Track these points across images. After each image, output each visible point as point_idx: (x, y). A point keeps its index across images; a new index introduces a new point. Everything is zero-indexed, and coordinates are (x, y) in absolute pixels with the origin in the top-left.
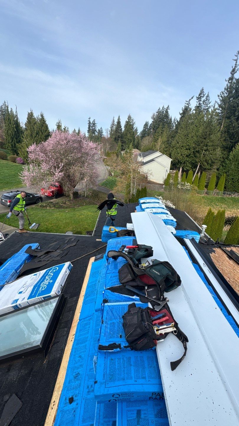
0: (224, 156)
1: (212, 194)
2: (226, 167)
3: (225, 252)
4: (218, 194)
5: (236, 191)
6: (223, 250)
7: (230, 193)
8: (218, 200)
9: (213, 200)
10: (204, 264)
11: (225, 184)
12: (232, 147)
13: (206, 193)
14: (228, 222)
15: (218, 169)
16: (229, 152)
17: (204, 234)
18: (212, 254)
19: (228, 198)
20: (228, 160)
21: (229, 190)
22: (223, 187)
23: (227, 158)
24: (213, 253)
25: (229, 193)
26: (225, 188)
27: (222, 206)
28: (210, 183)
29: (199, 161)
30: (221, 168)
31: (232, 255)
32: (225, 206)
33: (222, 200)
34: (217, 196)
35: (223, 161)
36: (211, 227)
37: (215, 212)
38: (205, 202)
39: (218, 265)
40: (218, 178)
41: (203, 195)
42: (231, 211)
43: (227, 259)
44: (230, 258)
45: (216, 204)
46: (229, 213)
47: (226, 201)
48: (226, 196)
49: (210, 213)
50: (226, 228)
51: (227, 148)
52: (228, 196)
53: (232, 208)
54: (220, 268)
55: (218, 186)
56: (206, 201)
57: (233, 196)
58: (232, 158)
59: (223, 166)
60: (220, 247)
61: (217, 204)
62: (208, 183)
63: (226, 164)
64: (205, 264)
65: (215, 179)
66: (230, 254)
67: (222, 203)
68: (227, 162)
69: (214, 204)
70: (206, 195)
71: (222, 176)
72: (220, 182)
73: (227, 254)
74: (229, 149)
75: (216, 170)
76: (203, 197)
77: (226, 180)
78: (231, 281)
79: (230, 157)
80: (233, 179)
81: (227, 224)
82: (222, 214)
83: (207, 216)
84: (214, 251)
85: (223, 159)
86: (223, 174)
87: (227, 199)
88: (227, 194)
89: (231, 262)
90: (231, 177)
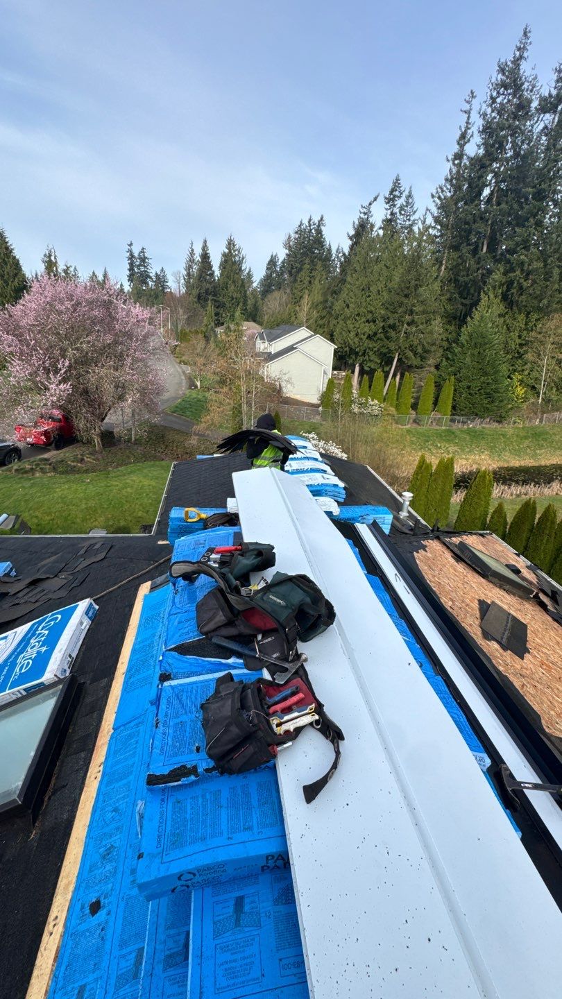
0: (450, 336)
1: (427, 423)
2: (454, 360)
3: (448, 548)
4: (439, 422)
5: (476, 415)
6: (444, 544)
7: (465, 420)
8: (440, 436)
9: (429, 437)
10: (396, 575)
11: (454, 400)
12: (465, 316)
13: (415, 421)
14: (461, 484)
15: (437, 367)
16: (460, 327)
17: (409, 512)
18: (418, 552)
19: (461, 431)
20: (458, 344)
21: (462, 413)
22: (450, 408)
23: (456, 341)
24: (421, 551)
25: (462, 419)
26: (454, 408)
27: (450, 449)
28: (421, 398)
29: (397, 347)
30: (444, 363)
31: (462, 552)
32: (456, 448)
33: (449, 436)
34: (438, 427)
35: (447, 348)
36: (426, 497)
37: (434, 461)
38: (412, 442)
39: (430, 576)
40: (439, 387)
41: (408, 427)
42: (467, 459)
43: (452, 561)
44: (458, 558)
45: (437, 446)
46: (464, 463)
47: (456, 437)
48: (456, 427)
49: (423, 466)
50: (457, 498)
51: (455, 318)
52: (460, 427)
53: (470, 452)
54: (434, 583)
55: (440, 402)
56: (414, 439)
57: (471, 426)
58: (466, 341)
59: (447, 359)
60: (438, 538)
61: (439, 445)
62: (417, 398)
63: (453, 353)
64: (398, 574)
65: (432, 389)
66: (458, 552)
67: (449, 441)
68: (456, 351)
69: (432, 445)
70: (414, 425)
71: (447, 381)
72: (442, 396)
73: (452, 551)
74: (459, 320)
75: (433, 369)
76: (408, 431)
77: (455, 390)
78: (455, 608)
79: (463, 338)
80: (469, 387)
81: (460, 487)
82: (447, 466)
83: (416, 473)
84: (424, 548)
85: (449, 342)
86: (447, 377)
87: (458, 433)
88: (458, 422)
89: (460, 567)
90: (465, 383)
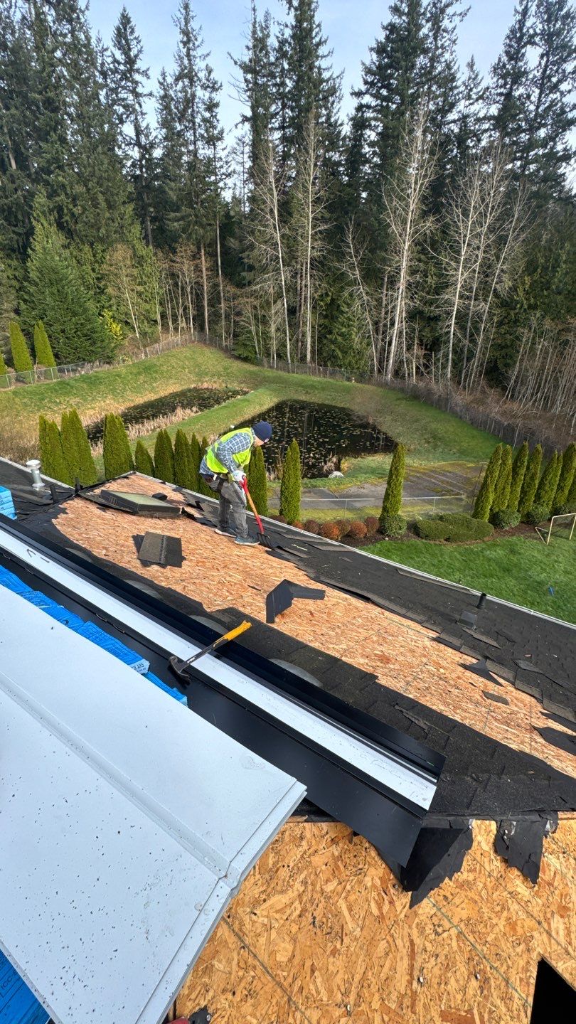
0: (16, 273)
1: (33, 380)
2: (33, 302)
3: (91, 501)
4: (47, 375)
5: (84, 360)
6: (87, 499)
7: (75, 368)
8: (53, 390)
9: (42, 394)
10: (28, 550)
11: (53, 348)
12: (25, 248)
13: (18, 380)
15: (17, 312)
16: (24, 261)
17: (43, 481)
18: (57, 518)
19: (75, 380)
20: (29, 282)
21: (68, 360)
22: (53, 358)
23: (26, 279)
24: (61, 516)
25: (70, 366)
26: (56, 356)
27: (71, 401)
28: (13, 351)
30: (23, 306)
31: (107, 499)
32: (77, 400)
33: (64, 388)
34: (48, 382)
35: (20, 288)
36: (64, 459)
37: (57, 420)
38: (25, 405)
40: (29, 335)
41: (13, 388)
42: (94, 408)
43: (99, 512)
44: (104, 507)
46: (92, 413)
47: (72, 387)
48: (68, 376)
49: (46, 428)
50: (97, 451)
51: (13, 251)
52: (72, 376)
53: (93, 400)
55: (38, 354)
56: (26, 400)
57: (83, 373)
58: (38, 277)
59: (25, 301)
60: (78, 496)
61: (58, 401)
62: (9, 352)
63: (28, 293)
64: (32, 549)
65: (22, 338)
66: (103, 501)
68: (31, 290)
71: (36, 326)
72: (38, 346)
73: (95, 503)
74: (19, 253)
75: (12, 315)
77: (50, 337)
78: (110, 554)
79: (33, 275)
80: (63, 331)
82: (72, 421)
83: (42, 438)
84: (63, 511)
85: (18, 280)
86: (34, 322)
87: (72, 383)
88: (68, 371)
89: (109, 515)
90: (57, 327)
